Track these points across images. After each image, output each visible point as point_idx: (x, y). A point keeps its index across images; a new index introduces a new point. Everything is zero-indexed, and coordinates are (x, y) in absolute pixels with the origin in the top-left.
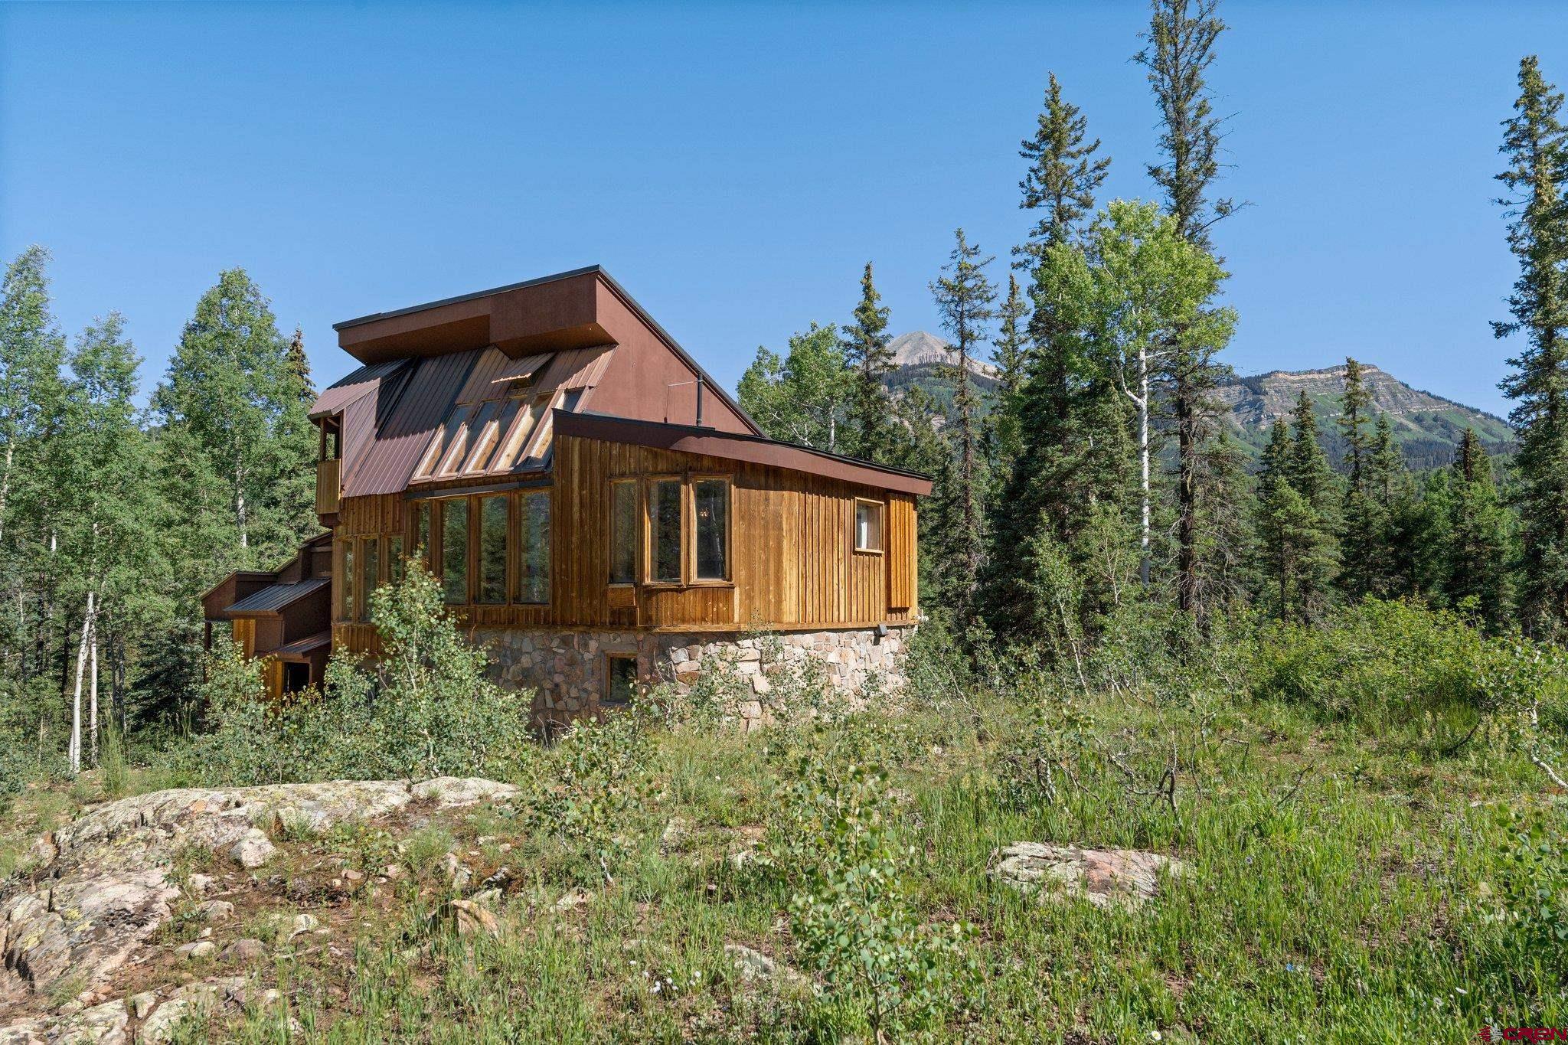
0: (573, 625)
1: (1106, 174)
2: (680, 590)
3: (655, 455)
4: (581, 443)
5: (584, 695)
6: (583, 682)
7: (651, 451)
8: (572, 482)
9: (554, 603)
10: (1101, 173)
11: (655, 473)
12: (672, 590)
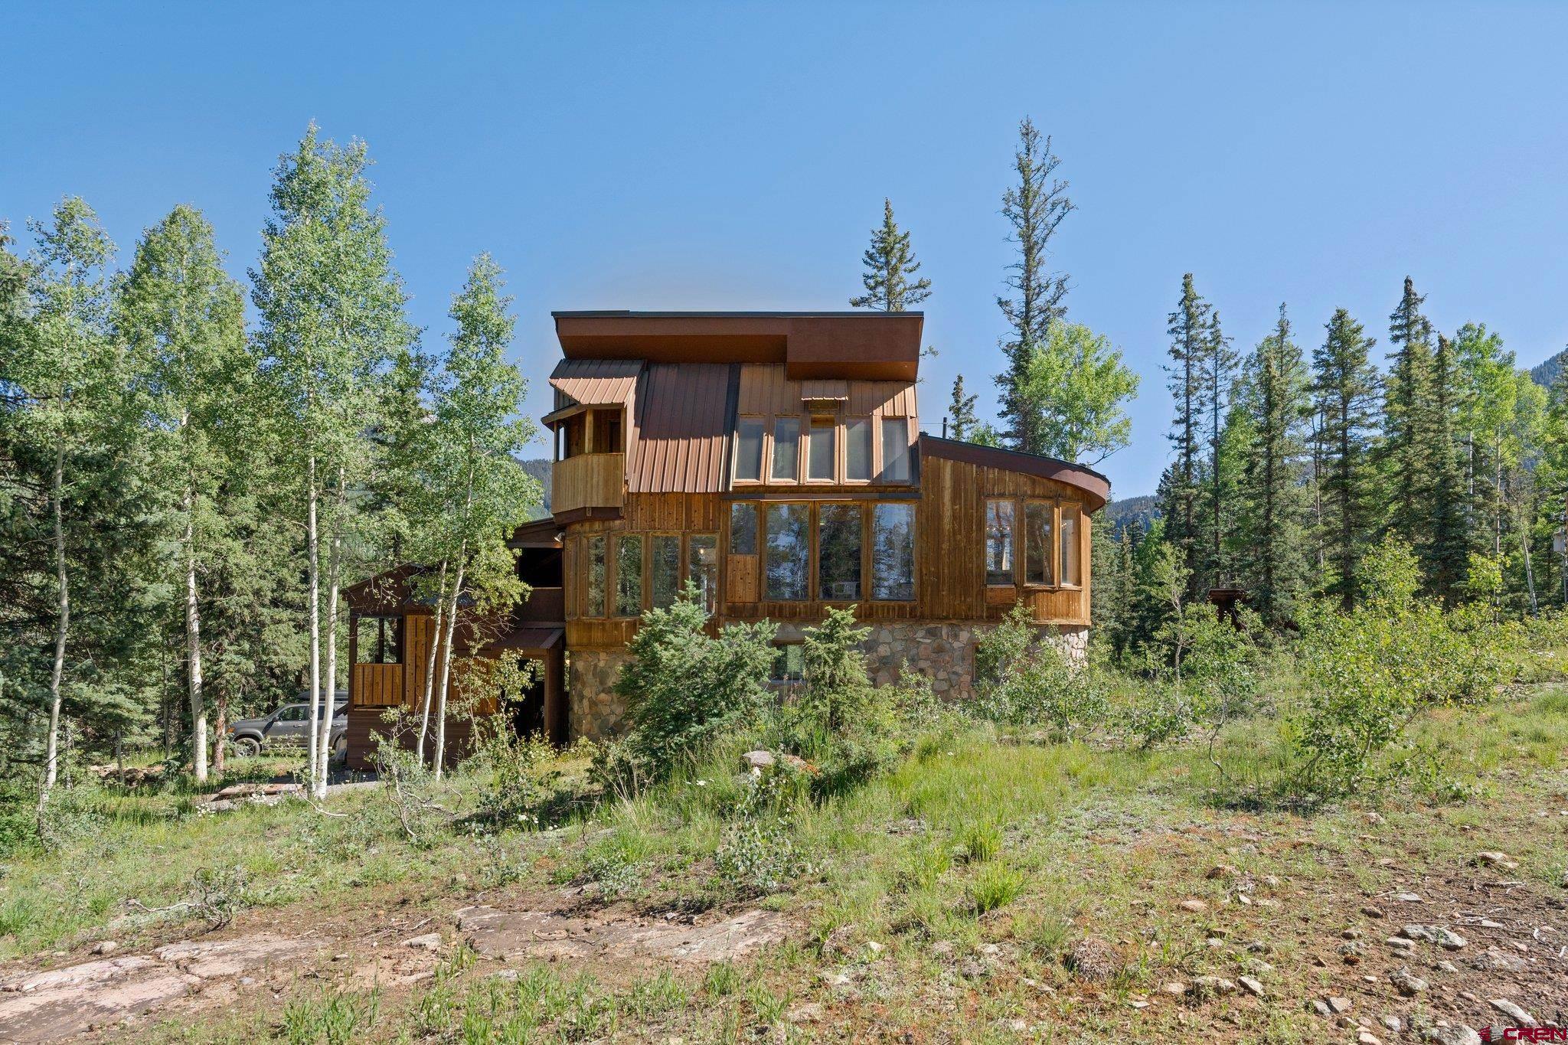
0: (941, 619)
1: (930, 293)
2: (1053, 591)
3: (1034, 482)
4: (953, 466)
5: (954, 677)
6: (953, 666)
7: (1030, 478)
8: (943, 498)
9: (922, 600)
10: (924, 291)
11: (1033, 496)
12: (1047, 591)
